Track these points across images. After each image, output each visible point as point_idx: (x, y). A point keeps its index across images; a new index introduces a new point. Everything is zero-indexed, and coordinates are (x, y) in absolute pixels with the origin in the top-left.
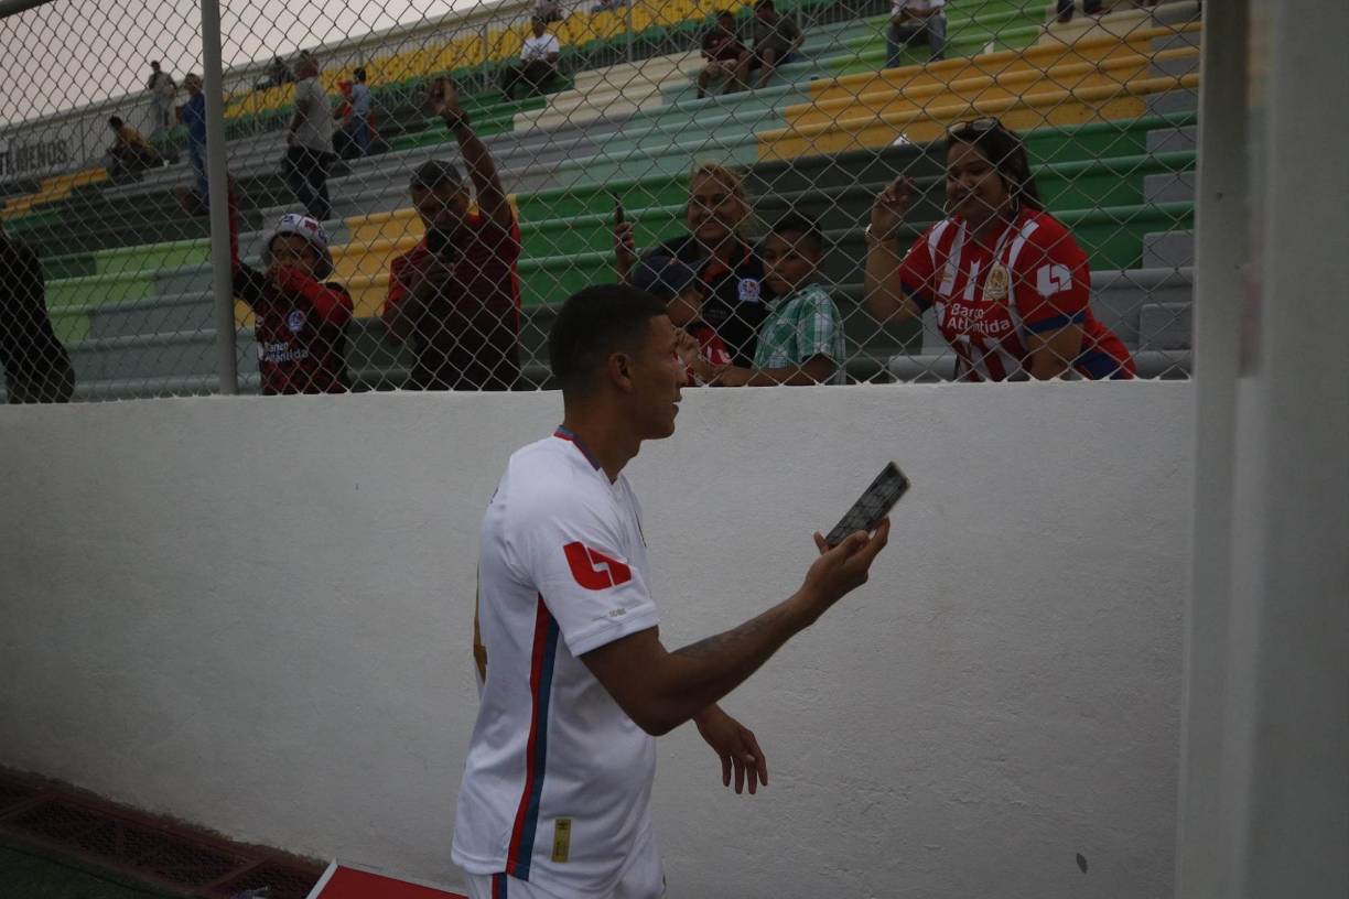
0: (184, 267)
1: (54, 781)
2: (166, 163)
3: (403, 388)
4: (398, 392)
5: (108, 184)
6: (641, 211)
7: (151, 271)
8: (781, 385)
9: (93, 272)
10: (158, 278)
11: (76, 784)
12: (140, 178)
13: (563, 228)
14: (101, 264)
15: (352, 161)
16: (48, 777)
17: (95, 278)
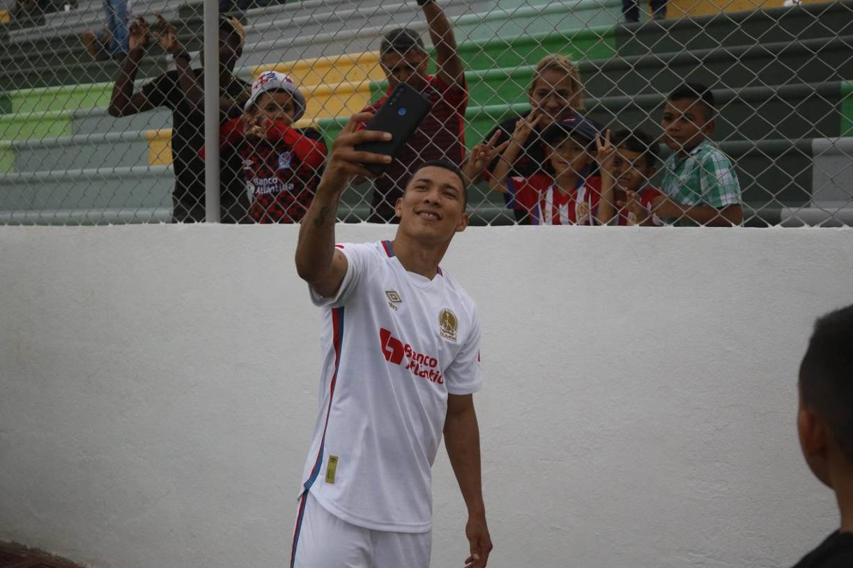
0: (96, 109)
1: (33, 550)
2: (67, 8)
3: (368, 222)
4: (364, 224)
5: (13, 26)
6: (512, 69)
7: (68, 112)
8: (703, 227)
9: (10, 111)
10: (74, 118)
11: (54, 553)
12: (42, 22)
13: (502, 78)
14: (16, 103)
15: (249, 11)
16: (29, 547)
17: (10, 116)
